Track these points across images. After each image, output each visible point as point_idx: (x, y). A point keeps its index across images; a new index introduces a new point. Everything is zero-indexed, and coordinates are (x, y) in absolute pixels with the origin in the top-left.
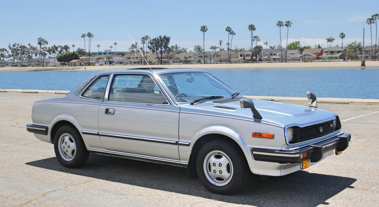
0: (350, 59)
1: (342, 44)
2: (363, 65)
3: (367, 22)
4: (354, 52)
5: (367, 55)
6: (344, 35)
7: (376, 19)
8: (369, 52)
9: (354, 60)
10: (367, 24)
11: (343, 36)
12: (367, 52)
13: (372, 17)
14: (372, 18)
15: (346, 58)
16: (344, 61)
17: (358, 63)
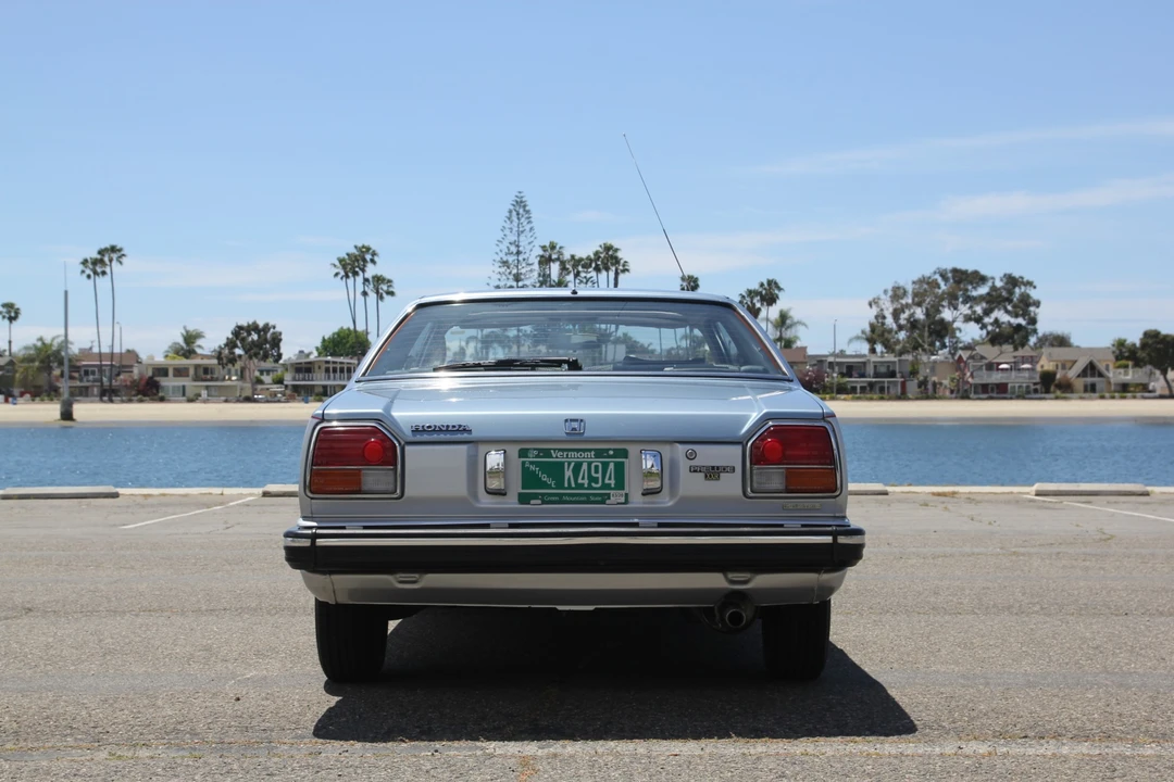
0: (28, 396)
1: (10, 342)
2: (67, 415)
3: (83, 272)
4: (39, 369)
5: (88, 381)
6: (17, 313)
7: (111, 261)
8: (93, 373)
9: (42, 400)
10: (85, 276)
11: (13, 314)
12: (86, 373)
13: (100, 253)
14: (99, 257)
15: (16, 391)
16: (6, 401)
17: (49, 411)
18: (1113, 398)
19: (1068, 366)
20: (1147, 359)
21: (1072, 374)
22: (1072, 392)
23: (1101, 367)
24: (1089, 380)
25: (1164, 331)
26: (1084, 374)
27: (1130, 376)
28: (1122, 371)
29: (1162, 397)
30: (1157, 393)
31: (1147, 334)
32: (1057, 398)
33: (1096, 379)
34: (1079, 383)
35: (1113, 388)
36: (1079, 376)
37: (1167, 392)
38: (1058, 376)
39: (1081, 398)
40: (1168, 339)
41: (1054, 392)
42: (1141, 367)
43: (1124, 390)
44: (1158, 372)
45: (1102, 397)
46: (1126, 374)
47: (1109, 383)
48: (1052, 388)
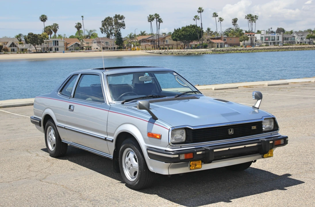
18: (21, 53)
19: (6, 43)
20: (30, 41)
21: (8, 46)
22: (8, 52)
23: (15, 44)
24: (13, 48)
25: (34, 33)
26: (11, 46)
27: (24, 46)
28: (22, 45)
29: (34, 53)
30: (32, 52)
31: (29, 34)
32: (4, 54)
33: (14, 48)
34: (10, 49)
35: (20, 50)
36: (9, 47)
37: (35, 51)
38: (3, 47)
39: (12, 53)
40: (35, 35)
41: (2, 52)
42: (28, 44)
43: (23, 51)
44: (32, 45)
45: (18, 53)
46: (23, 46)
47: (19, 49)
48: (2, 50)
